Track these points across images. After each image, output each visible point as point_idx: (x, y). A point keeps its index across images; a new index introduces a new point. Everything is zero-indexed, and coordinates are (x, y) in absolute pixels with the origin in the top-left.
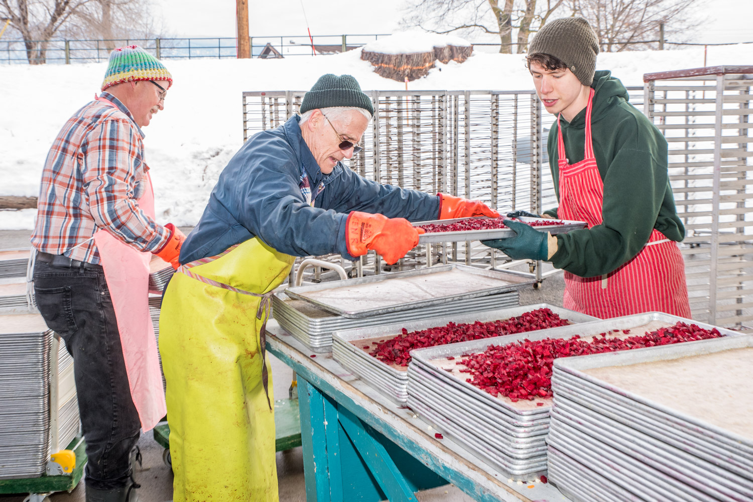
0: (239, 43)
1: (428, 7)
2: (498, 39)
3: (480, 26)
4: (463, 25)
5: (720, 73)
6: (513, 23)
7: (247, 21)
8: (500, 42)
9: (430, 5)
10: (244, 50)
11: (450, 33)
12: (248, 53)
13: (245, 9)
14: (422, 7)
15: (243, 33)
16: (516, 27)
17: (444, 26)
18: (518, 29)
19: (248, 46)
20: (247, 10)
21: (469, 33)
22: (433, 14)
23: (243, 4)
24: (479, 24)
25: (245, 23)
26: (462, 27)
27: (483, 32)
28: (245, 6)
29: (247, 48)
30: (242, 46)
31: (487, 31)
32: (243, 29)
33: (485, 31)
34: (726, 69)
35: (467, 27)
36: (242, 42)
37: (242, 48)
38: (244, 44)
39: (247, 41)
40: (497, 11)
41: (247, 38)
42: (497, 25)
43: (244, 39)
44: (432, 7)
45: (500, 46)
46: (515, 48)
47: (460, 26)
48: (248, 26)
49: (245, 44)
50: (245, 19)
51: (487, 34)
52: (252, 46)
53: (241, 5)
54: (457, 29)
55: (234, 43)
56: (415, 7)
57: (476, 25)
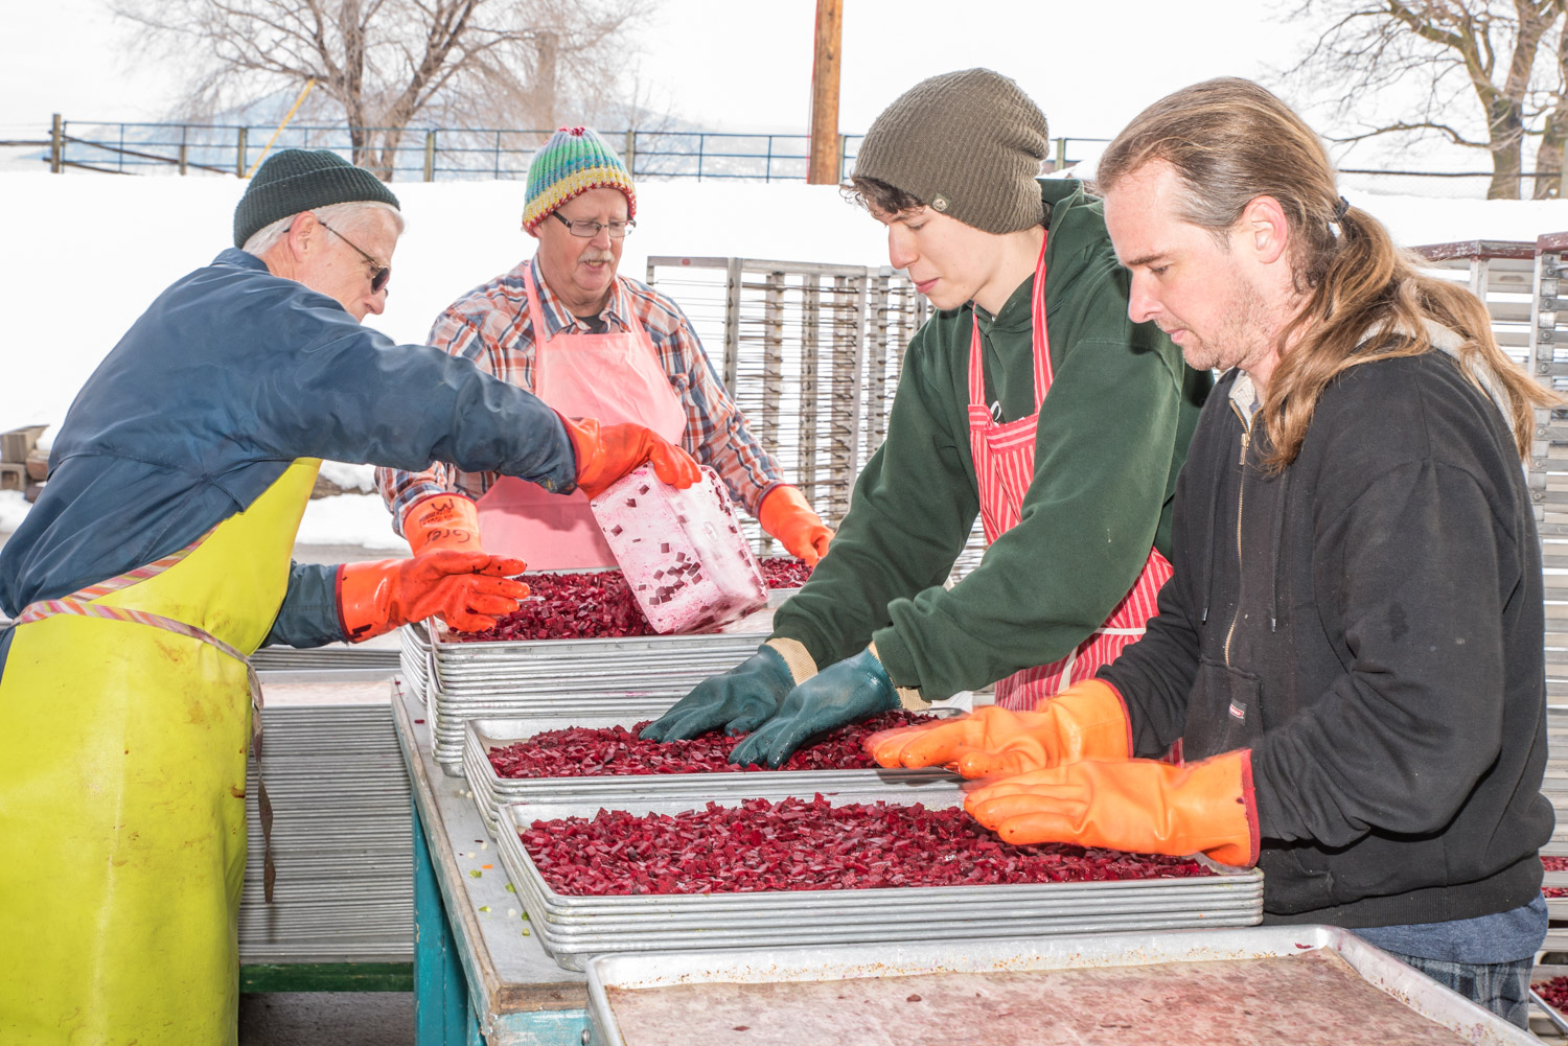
0: (815, 149)
1: (1313, 78)
2: (1486, 163)
3: (1439, 127)
4: (1396, 122)
5: (1474, 255)
6: (1526, 123)
7: (836, 97)
8: (1489, 166)
9: (1319, 73)
10: (823, 165)
11: (1361, 141)
12: (832, 172)
13: (832, 70)
14: (1297, 76)
15: (823, 125)
16: (1534, 133)
17: (1349, 123)
18: (1539, 139)
19: (833, 156)
20: (838, 74)
21: (1409, 143)
22: (1324, 94)
23: (830, 58)
24: (1438, 121)
25: (830, 101)
26: (1395, 128)
27: (1446, 141)
28: (832, 63)
29: (830, 161)
30: (820, 155)
31: (1458, 140)
32: (824, 117)
33: (1452, 138)
34: (1484, 248)
35: (1408, 127)
36: (821, 147)
37: (819, 160)
38: (823, 152)
39: (832, 144)
40: (1486, 93)
41: (833, 137)
42: (1485, 125)
43: (826, 138)
44: (1323, 77)
45: (1490, 179)
46: (1527, 186)
47: (1391, 124)
48: (836, 108)
49: (828, 150)
50: (831, 95)
51: (1459, 147)
52: (845, 157)
53: (825, 61)
54: (1380, 131)
55: (803, 147)
56: (1278, 76)
57: (1429, 125)
